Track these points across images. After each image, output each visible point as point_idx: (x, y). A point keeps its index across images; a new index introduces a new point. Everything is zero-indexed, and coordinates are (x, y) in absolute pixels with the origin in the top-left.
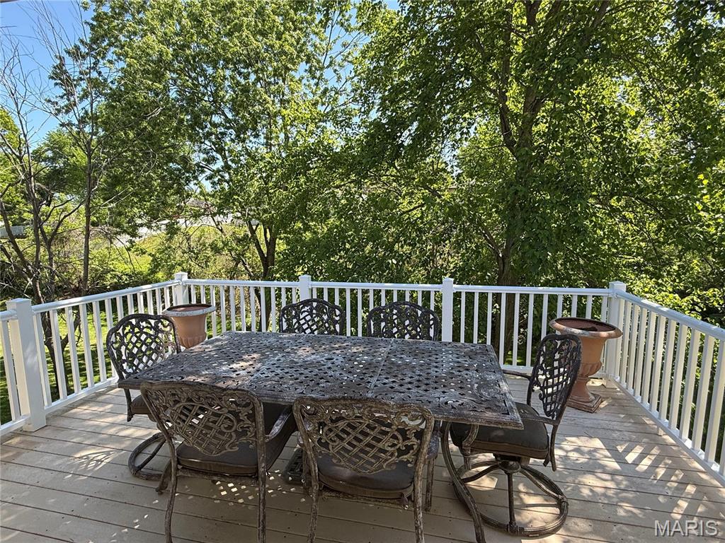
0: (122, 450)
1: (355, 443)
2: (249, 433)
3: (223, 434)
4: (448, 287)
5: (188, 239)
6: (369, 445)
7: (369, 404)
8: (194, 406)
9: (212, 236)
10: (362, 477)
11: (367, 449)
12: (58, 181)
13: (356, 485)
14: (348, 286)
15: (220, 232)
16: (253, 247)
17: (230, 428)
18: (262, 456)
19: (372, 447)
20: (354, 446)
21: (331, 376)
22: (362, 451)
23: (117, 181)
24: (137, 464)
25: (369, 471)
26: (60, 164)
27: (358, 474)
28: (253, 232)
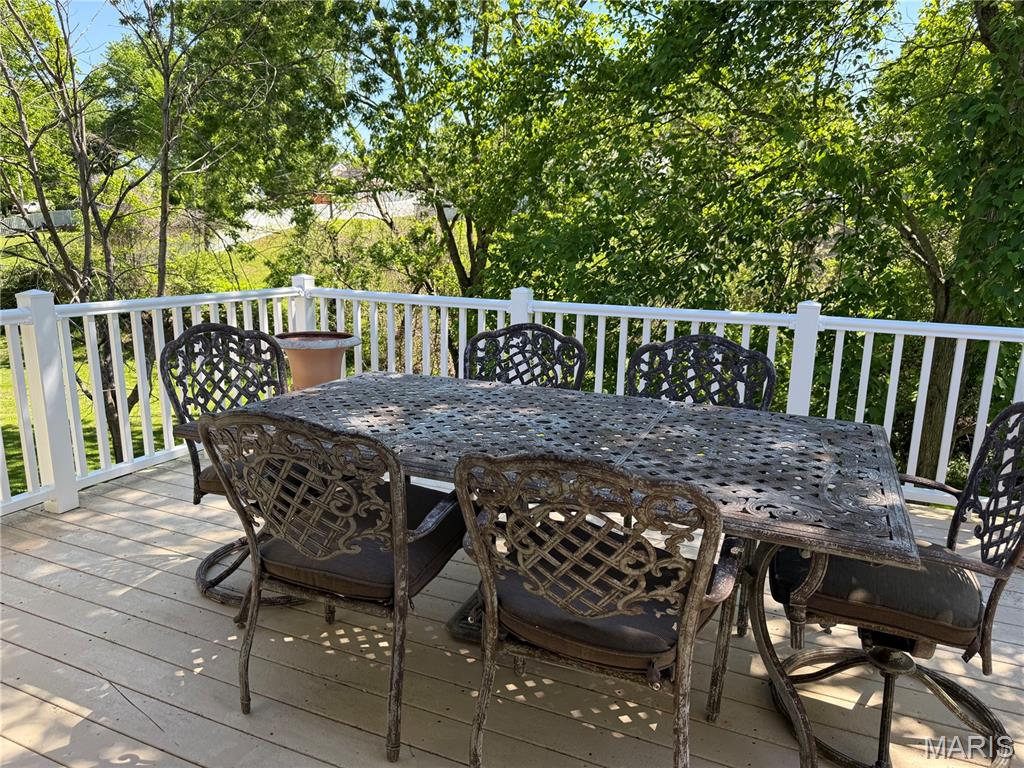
0: (189, 555)
1: (563, 551)
2: (379, 523)
3: (334, 518)
4: (808, 320)
5: (333, 239)
6: (589, 558)
7: (590, 472)
8: (283, 461)
9: (373, 235)
10: (577, 624)
11: (587, 567)
12: (122, 129)
13: (564, 636)
14: (603, 311)
15: (387, 228)
16: (446, 258)
17: (345, 508)
18: (401, 569)
19: (597, 563)
20: (562, 559)
21: (541, 446)
22: (577, 569)
23: (212, 124)
24: (210, 577)
25: (593, 612)
26: (128, 101)
27: (571, 618)
28: (447, 228)
